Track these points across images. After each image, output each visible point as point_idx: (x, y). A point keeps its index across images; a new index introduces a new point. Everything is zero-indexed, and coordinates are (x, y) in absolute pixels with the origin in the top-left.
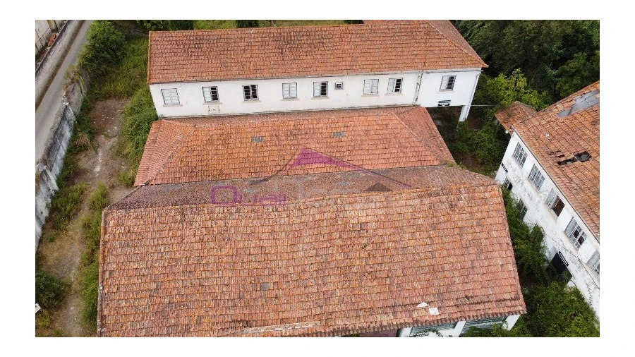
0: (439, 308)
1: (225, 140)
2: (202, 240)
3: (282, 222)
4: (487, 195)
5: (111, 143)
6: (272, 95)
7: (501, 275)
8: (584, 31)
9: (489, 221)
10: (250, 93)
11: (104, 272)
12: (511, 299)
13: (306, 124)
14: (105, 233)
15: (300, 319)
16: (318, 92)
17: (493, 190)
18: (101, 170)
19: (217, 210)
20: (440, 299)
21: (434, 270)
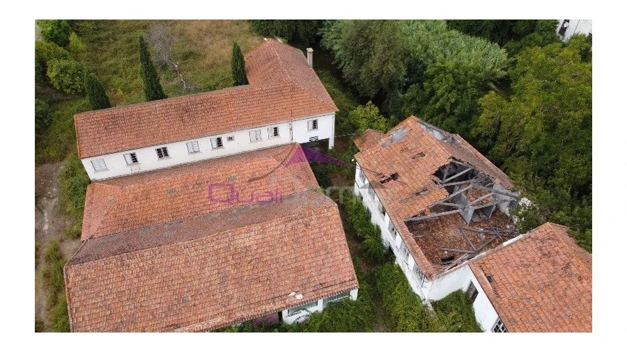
0: (303, 294)
1: (147, 195)
2: (138, 276)
3: (192, 255)
4: (330, 214)
5: (53, 203)
6: (179, 153)
7: (342, 266)
8: (421, 62)
9: (332, 231)
10: (162, 153)
11: (71, 309)
12: (350, 280)
13: (207, 174)
14: (68, 283)
15: (212, 317)
16: (215, 145)
17: (333, 210)
18: (49, 229)
19: (146, 254)
20: (303, 289)
21: (298, 270)
